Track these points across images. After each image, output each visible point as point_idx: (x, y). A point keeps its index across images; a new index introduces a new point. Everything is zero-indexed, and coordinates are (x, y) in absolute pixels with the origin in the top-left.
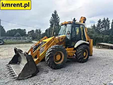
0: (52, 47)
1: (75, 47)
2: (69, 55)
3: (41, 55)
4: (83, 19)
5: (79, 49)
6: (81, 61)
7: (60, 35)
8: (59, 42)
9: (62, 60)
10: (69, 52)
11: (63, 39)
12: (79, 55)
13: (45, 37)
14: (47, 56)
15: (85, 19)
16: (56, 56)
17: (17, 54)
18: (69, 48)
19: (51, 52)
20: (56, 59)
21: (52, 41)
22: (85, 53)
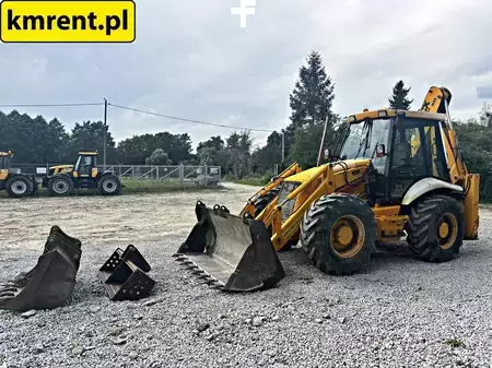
0: (322, 198)
1: (407, 201)
2: (383, 232)
3: (287, 226)
4: (439, 97)
5: (421, 211)
6: (430, 254)
7: (345, 158)
8: (344, 183)
9: (358, 247)
10: (382, 218)
11: (358, 171)
12: (420, 232)
13: (294, 167)
14: (307, 228)
15: (446, 94)
16: (336, 231)
17: (202, 222)
18: (382, 205)
19: (322, 217)
20: (336, 241)
21: (320, 181)
22: (444, 224)
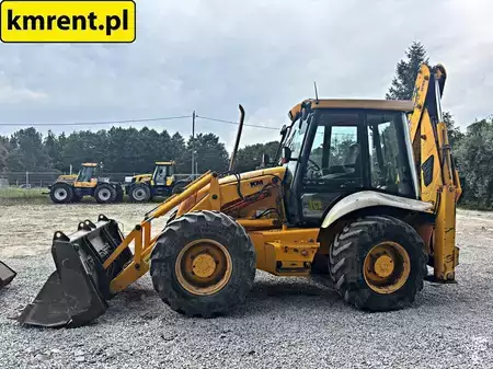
1: (325, 225)
2: (279, 264)
4: (426, 78)
5: (342, 237)
8: (237, 197)
9: (222, 283)
10: (277, 245)
12: (337, 267)
22: (387, 259)
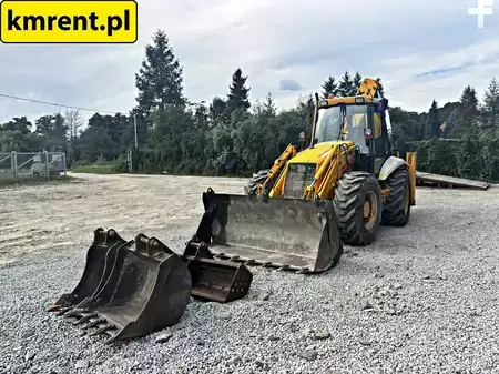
1: (383, 177)
5: (393, 185)
12: (396, 202)
13: (290, 148)
16: (363, 206)
17: (211, 210)
19: (358, 193)
20: (363, 215)
